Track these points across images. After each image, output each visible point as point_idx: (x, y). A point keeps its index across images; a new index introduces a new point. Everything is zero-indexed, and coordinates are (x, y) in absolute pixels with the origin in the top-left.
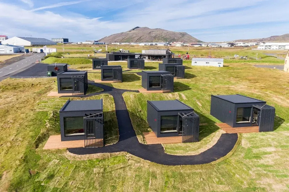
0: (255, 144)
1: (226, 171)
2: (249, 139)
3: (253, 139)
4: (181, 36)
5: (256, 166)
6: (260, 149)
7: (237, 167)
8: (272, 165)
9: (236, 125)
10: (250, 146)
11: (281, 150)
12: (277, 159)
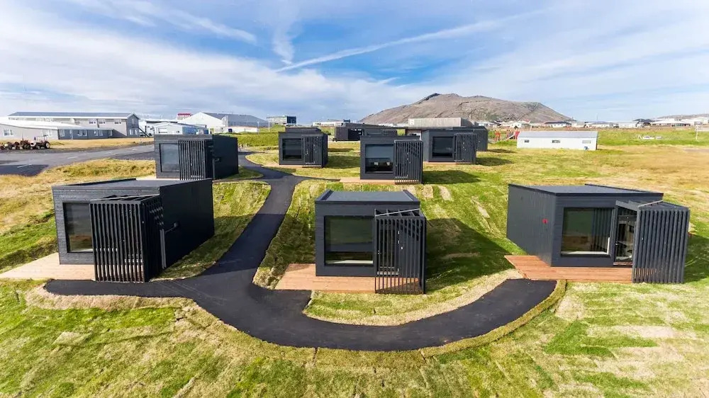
0: (606, 312)
1: (460, 380)
2: (589, 299)
3: (603, 299)
4: (527, 110)
5: (578, 379)
6: (617, 328)
7: (506, 374)
8: (645, 381)
9: (561, 260)
10: (586, 316)
11: (695, 339)
12: (671, 365)
